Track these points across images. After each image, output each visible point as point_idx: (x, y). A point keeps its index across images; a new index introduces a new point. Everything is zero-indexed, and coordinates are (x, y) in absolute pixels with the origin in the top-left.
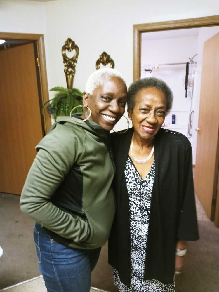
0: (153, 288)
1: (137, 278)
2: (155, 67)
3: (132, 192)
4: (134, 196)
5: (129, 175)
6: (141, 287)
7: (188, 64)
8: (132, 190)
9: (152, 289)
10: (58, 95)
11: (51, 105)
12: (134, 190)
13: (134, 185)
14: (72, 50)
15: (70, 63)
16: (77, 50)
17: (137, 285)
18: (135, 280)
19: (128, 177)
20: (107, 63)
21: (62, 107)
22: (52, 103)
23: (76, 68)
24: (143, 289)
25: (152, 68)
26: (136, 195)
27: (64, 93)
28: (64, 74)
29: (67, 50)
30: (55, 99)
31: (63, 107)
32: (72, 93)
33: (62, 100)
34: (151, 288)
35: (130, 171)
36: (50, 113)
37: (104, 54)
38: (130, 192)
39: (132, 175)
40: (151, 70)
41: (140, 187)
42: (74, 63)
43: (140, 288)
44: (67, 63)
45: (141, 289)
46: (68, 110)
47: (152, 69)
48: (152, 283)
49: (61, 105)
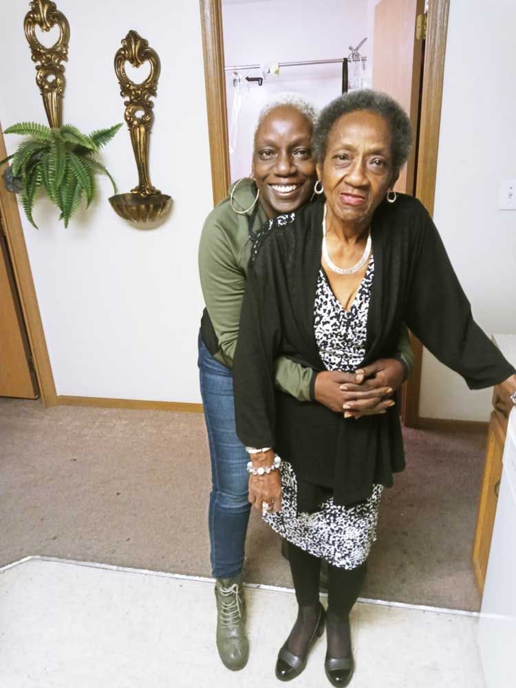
0: (352, 540)
1: (321, 514)
2: (269, 72)
3: (327, 342)
4: (331, 348)
5: (324, 307)
6: (330, 535)
7: (345, 62)
8: (329, 337)
9: (350, 541)
10: (28, 145)
11: (10, 169)
12: (332, 336)
13: (334, 327)
14: (52, 25)
15: (48, 60)
16: (64, 26)
17: (322, 529)
18: (316, 518)
19: (320, 312)
20: (143, 60)
21: (40, 173)
22: (12, 164)
23: (66, 74)
24: (334, 539)
25: (264, 73)
26: (335, 346)
27: (42, 138)
28: (38, 91)
29: (37, 27)
30: (20, 153)
31: (43, 174)
32: (61, 137)
33: (38, 156)
34: (349, 539)
35: (325, 300)
36: (12, 190)
37: (133, 36)
38: (324, 342)
39: (329, 307)
40: (262, 79)
41: (347, 330)
42: (59, 61)
43: (328, 535)
44: (41, 61)
45: (329, 539)
46: (53, 180)
47: (262, 77)
48: (351, 527)
49: (35, 168)
